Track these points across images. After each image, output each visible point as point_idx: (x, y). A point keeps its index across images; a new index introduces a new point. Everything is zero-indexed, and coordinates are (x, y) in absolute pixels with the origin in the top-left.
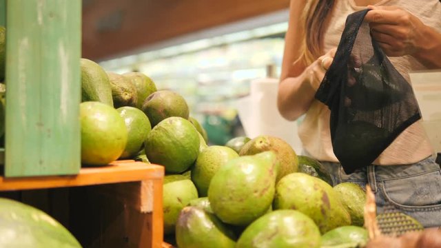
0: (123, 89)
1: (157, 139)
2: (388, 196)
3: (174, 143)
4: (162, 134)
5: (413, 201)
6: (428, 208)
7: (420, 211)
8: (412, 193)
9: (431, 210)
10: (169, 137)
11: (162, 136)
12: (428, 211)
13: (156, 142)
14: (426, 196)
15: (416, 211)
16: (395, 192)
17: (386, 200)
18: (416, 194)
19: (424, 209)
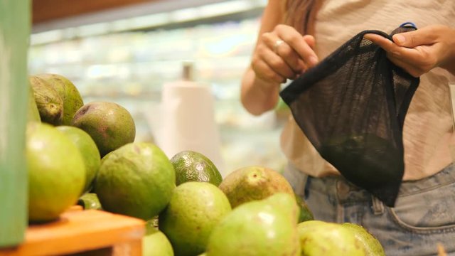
0: (47, 99)
1: (119, 176)
2: (397, 217)
3: (145, 182)
4: (126, 168)
5: (427, 221)
6: (446, 229)
7: (437, 233)
8: (426, 212)
9: (450, 231)
10: (137, 172)
11: (127, 172)
12: (447, 232)
13: (117, 180)
14: (443, 214)
15: (432, 233)
16: (406, 211)
17: (395, 222)
18: (430, 212)
19: (442, 230)
